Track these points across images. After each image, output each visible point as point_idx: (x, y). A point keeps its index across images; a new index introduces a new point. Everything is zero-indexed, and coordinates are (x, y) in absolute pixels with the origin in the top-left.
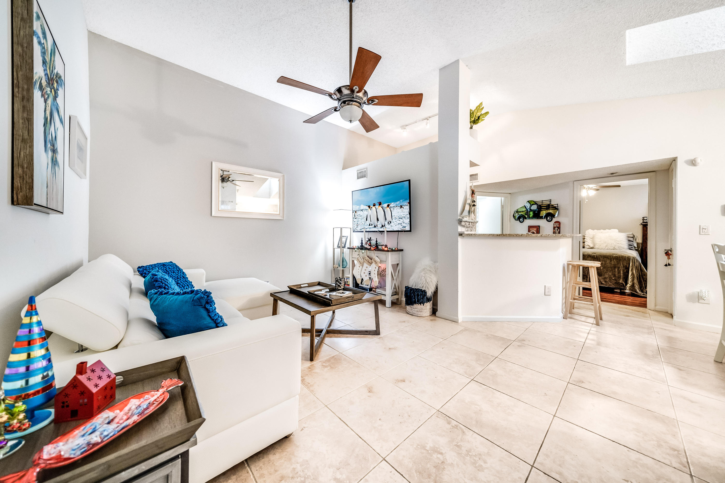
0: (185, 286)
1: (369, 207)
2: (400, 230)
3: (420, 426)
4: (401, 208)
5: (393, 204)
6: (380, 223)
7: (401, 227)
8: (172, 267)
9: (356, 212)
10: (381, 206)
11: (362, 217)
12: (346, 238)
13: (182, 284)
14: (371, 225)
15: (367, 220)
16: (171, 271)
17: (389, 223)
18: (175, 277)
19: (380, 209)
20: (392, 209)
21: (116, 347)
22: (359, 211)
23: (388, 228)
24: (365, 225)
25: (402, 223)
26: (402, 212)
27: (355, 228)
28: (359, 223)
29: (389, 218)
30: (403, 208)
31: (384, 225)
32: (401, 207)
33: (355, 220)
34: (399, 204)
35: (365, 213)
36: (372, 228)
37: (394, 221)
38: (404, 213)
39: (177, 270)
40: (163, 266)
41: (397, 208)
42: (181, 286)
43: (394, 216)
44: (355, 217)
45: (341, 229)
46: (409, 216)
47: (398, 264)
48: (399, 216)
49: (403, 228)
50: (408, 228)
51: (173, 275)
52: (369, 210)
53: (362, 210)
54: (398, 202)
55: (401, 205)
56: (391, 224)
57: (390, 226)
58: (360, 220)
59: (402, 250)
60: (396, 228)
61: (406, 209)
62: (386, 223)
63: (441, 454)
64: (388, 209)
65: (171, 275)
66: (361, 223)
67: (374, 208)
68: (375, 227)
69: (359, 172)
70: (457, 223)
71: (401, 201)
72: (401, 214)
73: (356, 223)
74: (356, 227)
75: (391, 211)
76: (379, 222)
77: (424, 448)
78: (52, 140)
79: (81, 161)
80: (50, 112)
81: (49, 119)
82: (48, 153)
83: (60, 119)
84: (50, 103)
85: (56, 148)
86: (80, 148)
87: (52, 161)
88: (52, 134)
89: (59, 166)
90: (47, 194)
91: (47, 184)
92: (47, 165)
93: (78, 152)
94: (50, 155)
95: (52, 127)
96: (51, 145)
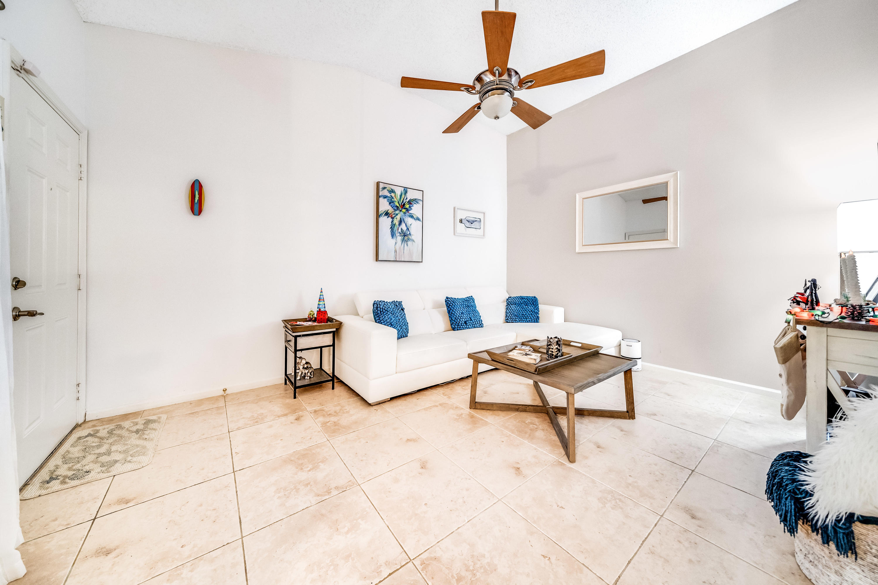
0: (531, 318)
3: (346, 465)
18: (525, 309)
39: (533, 304)
42: (525, 317)
63: (309, 471)
77: (322, 462)
78: (402, 232)
79: (475, 228)
80: (399, 220)
81: (397, 224)
82: (396, 238)
83: (414, 219)
84: (398, 217)
85: (408, 234)
86: (473, 221)
87: (403, 240)
88: (402, 229)
89: (413, 241)
90: (396, 255)
91: (396, 251)
92: (396, 243)
93: (468, 224)
94: (399, 238)
95: (403, 226)
96: (401, 234)
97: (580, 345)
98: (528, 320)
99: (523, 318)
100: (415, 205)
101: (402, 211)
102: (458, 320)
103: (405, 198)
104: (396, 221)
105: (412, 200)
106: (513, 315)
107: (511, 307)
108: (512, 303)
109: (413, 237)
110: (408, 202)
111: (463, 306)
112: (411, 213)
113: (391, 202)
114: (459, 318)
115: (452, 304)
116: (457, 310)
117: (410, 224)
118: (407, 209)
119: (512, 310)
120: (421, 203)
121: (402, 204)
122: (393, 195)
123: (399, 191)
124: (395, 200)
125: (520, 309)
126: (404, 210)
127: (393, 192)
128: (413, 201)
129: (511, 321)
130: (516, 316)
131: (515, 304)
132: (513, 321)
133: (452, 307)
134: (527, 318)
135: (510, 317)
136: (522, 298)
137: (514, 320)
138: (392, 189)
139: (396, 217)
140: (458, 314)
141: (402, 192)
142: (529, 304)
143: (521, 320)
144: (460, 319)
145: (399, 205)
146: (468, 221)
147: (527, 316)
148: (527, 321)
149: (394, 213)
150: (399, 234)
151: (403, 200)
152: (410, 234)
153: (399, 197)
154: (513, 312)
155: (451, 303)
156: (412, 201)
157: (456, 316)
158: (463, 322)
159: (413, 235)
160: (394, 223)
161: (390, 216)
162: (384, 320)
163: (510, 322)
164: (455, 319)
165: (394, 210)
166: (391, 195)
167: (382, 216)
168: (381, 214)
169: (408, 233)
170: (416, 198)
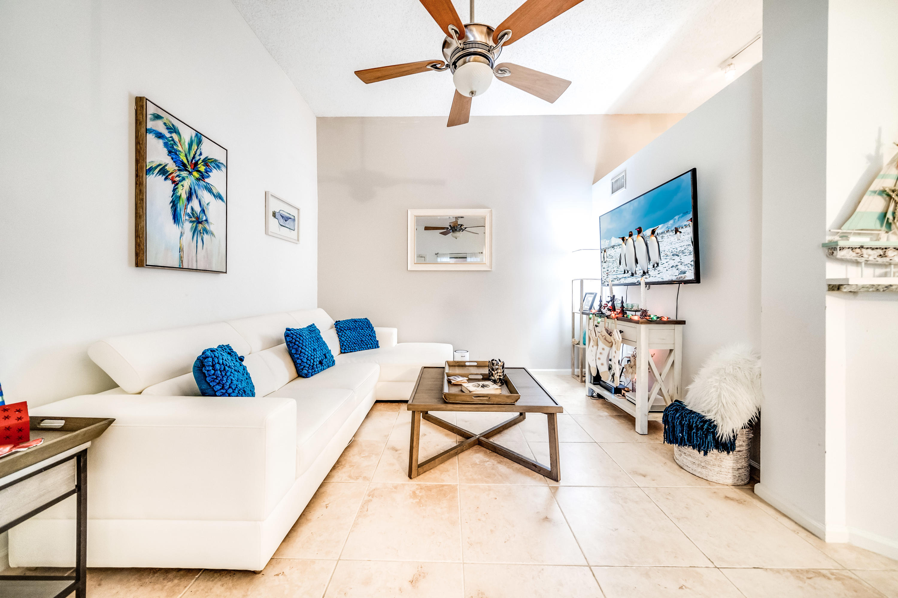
0: (369, 344)
1: (623, 239)
2: (674, 278)
4: (676, 233)
5: (662, 228)
6: (640, 268)
7: (677, 273)
8: (362, 323)
9: (605, 251)
10: (641, 234)
11: (613, 259)
12: (593, 296)
13: (366, 342)
14: (626, 272)
15: (620, 264)
16: (359, 327)
17: (656, 265)
18: (362, 334)
19: (639, 240)
20: (659, 238)
21: (140, 393)
22: (610, 249)
23: (654, 276)
24: (619, 273)
25: (679, 264)
26: (679, 241)
27: (605, 278)
28: (610, 271)
29: (654, 257)
30: (681, 232)
31: (646, 272)
32: (677, 231)
33: (605, 265)
34: (672, 225)
35: (618, 250)
36: (628, 277)
37: (664, 261)
38: (682, 244)
39: (366, 327)
40: (354, 322)
41: (668, 234)
42: (365, 344)
43: (663, 252)
44: (604, 261)
45: (582, 281)
46: (691, 248)
47: (671, 351)
48: (673, 250)
49: (680, 276)
50: (690, 275)
51: (360, 332)
52: (624, 244)
53: (613, 247)
54: (671, 222)
55: (676, 226)
56: (658, 268)
57: (657, 272)
58: (610, 264)
59: (683, 322)
60: (668, 276)
61: (688, 233)
62: (651, 266)
64: (653, 238)
65: (359, 331)
66: (612, 270)
67: (630, 240)
68: (632, 275)
69: (613, 181)
70: (822, 253)
71: (677, 217)
72: (677, 246)
73: (606, 270)
74: (606, 276)
75: (658, 242)
76: (638, 265)
78: (193, 214)
79: (290, 229)
80: (187, 191)
81: (184, 196)
82: (183, 224)
83: (214, 195)
84: (187, 184)
85: (203, 220)
86: (287, 217)
87: (194, 230)
88: (192, 209)
89: (212, 234)
90: (181, 258)
91: (181, 250)
92: (182, 234)
93: (282, 221)
94: (188, 226)
95: (195, 203)
96: (191, 218)
97: (475, 364)
98: (369, 346)
99: (363, 345)
100: (214, 171)
101: (192, 174)
102: (312, 361)
103: (198, 153)
104: (183, 192)
105: (209, 159)
106: (351, 343)
107: (345, 334)
108: (346, 329)
109: (212, 228)
110: (203, 161)
111: (312, 340)
112: (208, 184)
113: (172, 152)
114: (312, 357)
115: (300, 339)
116: (307, 347)
117: (207, 203)
118: (202, 173)
119: (348, 337)
120: (224, 169)
121: (192, 161)
122: (174, 136)
123: (187, 135)
124: (180, 148)
125: (356, 335)
126: (196, 174)
127: (176, 132)
128: (212, 162)
129: (349, 350)
130: (355, 343)
131: (350, 329)
132: (351, 351)
133: (299, 343)
134: (367, 344)
135: (348, 345)
136: (355, 321)
137: (353, 349)
138: (173, 125)
139: (182, 183)
140: (310, 352)
141: (193, 139)
142: (365, 327)
143: (361, 348)
144: (313, 360)
145: (188, 162)
146: (282, 217)
147: (367, 342)
148: (367, 347)
149: (177, 174)
150: (187, 218)
151: (195, 155)
152: (206, 220)
153: (187, 146)
154: (350, 339)
155: (297, 338)
156: (210, 161)
157: (307, 355)
158: (318, 363)
159: (211, 223)
160: (179, 194)
161: (170, 177)
162: (234, 387)
163: (348, 352)
164: (307, 360)
165: (177, 168)
166: (171, 137)
167: (153, 173)
168: (151, 170)
169: (204, 218)
170: (217, 159)
